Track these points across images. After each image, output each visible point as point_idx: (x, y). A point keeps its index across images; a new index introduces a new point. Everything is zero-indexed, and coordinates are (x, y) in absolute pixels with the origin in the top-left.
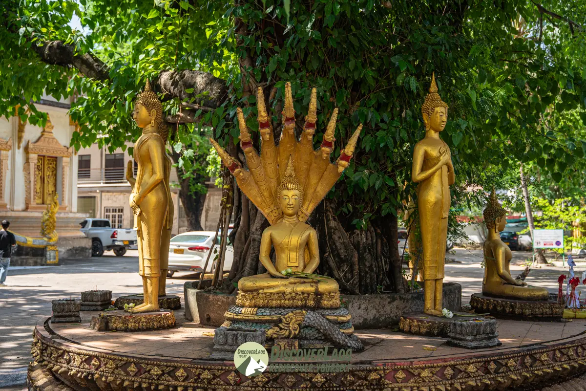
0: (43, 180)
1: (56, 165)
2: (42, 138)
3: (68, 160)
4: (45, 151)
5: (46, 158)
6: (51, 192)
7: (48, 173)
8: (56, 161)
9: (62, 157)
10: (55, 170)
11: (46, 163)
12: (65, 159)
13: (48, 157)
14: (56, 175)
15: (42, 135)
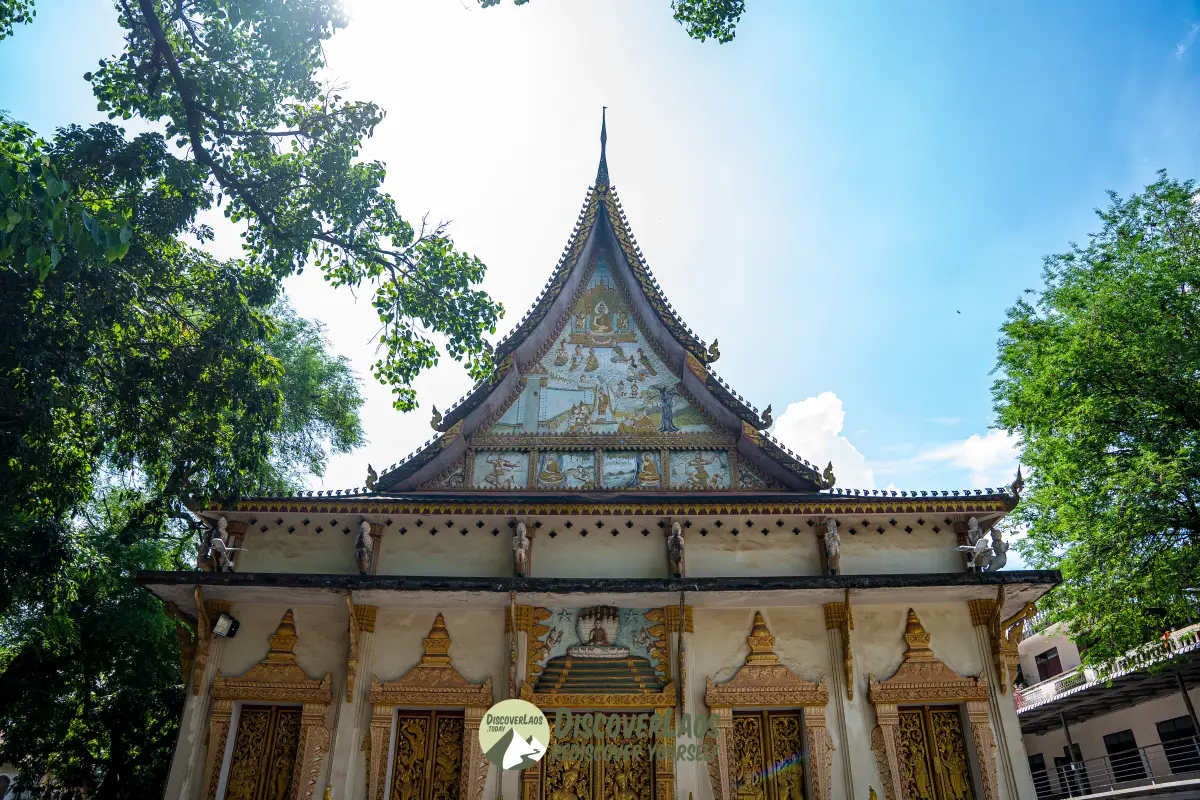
1: (960, 725)
2: (906, 665)
3: (984, 706)
8: (958, 715)
9: (966, 701)
12: (973, 707)
13: (934, 707)
15: (906, 659)
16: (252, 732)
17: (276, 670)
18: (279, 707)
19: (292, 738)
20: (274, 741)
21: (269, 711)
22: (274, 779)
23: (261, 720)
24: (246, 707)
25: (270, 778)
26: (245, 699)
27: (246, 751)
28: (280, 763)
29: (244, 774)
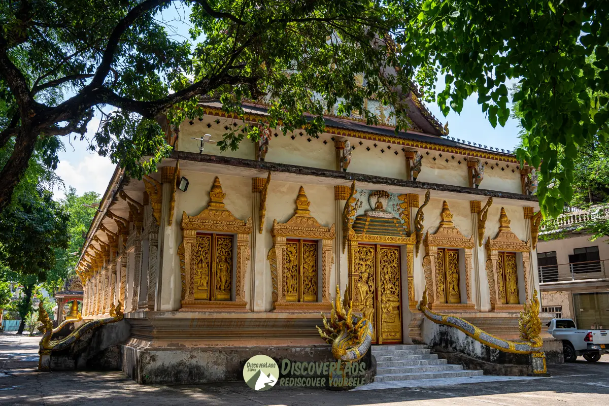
0: (504, 277)
1: (515, 262)
2: (501, 234)
3: (527, 254)
4: (505, 247)
5: (506, 255)
6: (513, 291)
7: (509, 270)
8: (515, 257)
9: (522, 252)
10: (515, 266)
11: (506, 260)
12: (525, 255)
13: (507, 253)
14: (516, 272)
15: (500, 231)
16: (202, 248)
17: (217, 213)
18: (217, 235)
19: (226, 252)
20: (216, 254)
21: (210, 237)
22: (219, 275)
23: (206, 242)
24: (198, 234)
25: (217, 274)
26: (202, 229)
27: (199, 259)
28: (221, 266)
29: (201, 272)
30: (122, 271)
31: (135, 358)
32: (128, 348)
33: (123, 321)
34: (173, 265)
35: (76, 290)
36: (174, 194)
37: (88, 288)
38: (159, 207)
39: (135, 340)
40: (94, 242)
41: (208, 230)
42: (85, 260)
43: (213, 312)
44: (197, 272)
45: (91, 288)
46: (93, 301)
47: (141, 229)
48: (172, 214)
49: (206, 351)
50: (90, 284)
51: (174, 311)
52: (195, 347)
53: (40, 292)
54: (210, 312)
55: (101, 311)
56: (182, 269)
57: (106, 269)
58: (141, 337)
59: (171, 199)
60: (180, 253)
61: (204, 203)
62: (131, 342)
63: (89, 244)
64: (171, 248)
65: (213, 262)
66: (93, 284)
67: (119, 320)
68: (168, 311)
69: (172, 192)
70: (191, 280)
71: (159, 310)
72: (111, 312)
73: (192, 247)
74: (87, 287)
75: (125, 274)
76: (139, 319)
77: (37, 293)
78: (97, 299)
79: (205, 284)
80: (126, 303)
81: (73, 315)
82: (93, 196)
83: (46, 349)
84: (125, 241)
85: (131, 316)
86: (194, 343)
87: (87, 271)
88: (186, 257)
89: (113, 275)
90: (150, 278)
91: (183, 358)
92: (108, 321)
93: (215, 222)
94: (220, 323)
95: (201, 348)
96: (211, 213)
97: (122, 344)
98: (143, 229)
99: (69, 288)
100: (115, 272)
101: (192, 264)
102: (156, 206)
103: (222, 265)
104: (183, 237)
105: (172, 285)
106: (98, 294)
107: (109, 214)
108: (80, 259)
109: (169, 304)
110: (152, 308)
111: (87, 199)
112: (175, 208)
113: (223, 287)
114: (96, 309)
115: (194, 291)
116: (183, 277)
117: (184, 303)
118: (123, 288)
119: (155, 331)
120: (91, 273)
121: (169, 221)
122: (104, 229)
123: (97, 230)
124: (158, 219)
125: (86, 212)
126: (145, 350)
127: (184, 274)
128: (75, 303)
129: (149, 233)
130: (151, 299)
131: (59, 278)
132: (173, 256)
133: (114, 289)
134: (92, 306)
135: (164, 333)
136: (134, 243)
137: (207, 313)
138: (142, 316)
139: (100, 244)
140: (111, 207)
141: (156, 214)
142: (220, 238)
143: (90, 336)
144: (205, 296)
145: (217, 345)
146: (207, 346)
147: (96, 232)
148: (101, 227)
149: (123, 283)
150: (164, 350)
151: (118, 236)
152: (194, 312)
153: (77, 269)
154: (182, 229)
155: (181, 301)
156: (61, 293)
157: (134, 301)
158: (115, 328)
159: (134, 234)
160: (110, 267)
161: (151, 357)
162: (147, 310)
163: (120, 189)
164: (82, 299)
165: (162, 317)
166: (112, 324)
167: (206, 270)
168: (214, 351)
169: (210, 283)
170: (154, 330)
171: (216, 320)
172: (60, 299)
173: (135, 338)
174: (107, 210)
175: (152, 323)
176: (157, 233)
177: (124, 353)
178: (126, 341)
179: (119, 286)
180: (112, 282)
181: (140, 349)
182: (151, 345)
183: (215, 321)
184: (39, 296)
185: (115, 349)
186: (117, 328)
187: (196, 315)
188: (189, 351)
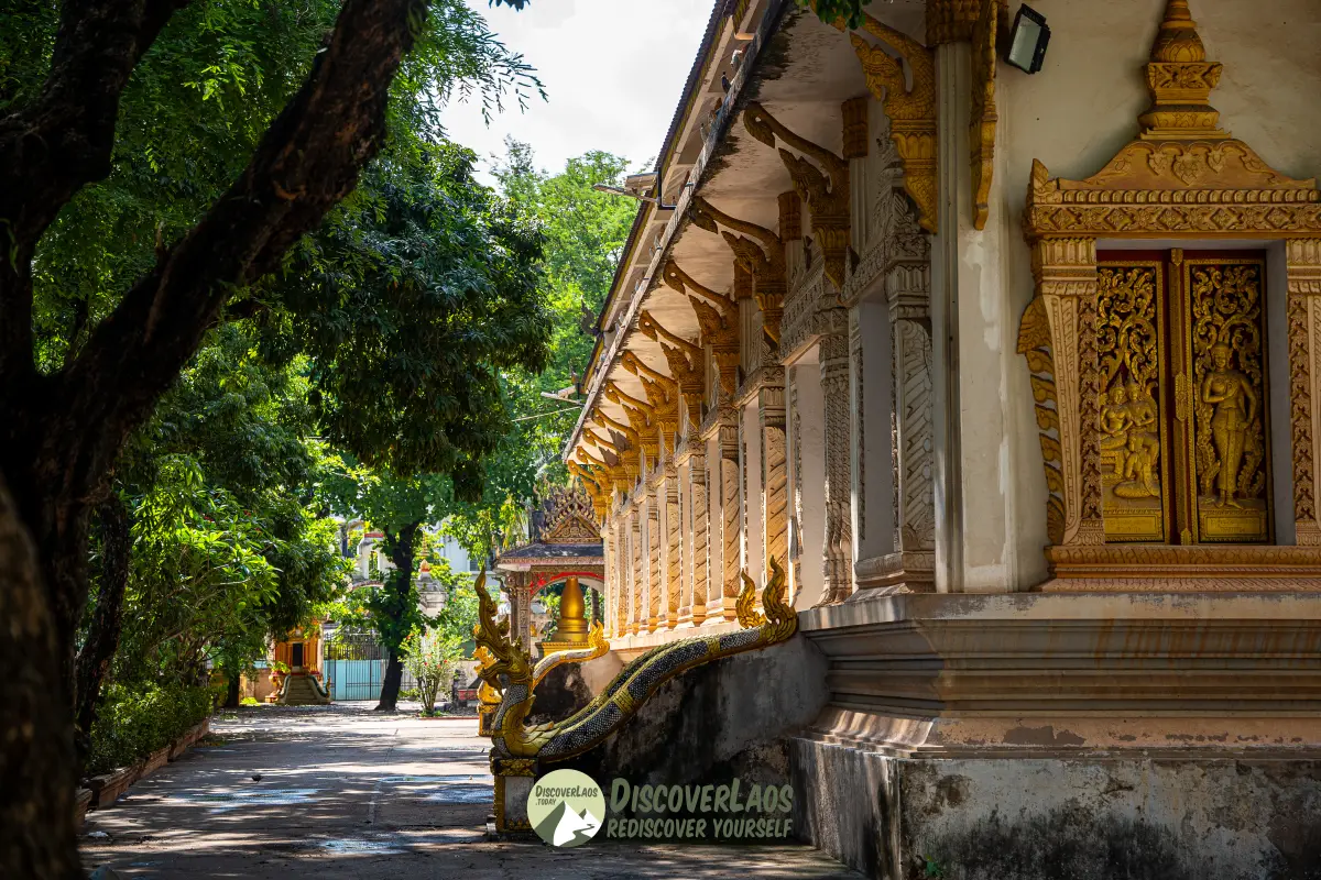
16: (1124, 317)
17: (1188, 157)
18: (1188, 254)
19: (1232, 329)
20: (1187, 339)
21: (1158, 264)
22: (1207, 431)
23: (1142, 291)
24: (1102, 255)
25: (1196, 429)
26: (1124, 233)
27: (1115, 365)
28: (1213, 393)
29: (1126, 421)
30: (768, 443)
31: (873, 789)
32: (833, 754)
33: (798, 642)
34: (1003, 398)
35: (570, 541)
36: (990, 88)
37: (622, 531)
38: (926, 153)
39: (859, 716)
40: (638, 342)
41: (1149, 233)
42: (603, 419)
43: (1198, 595)
44: (1109, 421)
45: (636, 528)
46: (646, 576)
47: (842, 259)
48: (985, 173)
49: (1173, 764)
50: (627, 513)
51: (1019, 591)
52: (1126, 745)
53: (439, 554)
54: (1182, 595)
55: (685, 612)
56: (1045, 413)
57: (697, 444)
58: (887, 704)
59: (979, 112)
60: (1032, 340)
61: (1121, 117)
62: (840, 726)
63: (619, 349)
64: (991, 325)
65: (1179, 378)
66: (644, 513)
67: (781, 639)
68: (998, 593)
69: (979, 81)
70: (1084, 454)
71: (957, 592)
72: (742, 611)
73: (1081, 313)
74: (616, 527)
75: (780, 456)
76: (877, 630)
77: (430, 559)
78: (664, 566)
79: (1147, 473)
80: (798, 569)
81: (569, 636)
82: (602, 168)
83: (515, 756)
84: (775, 317)
85: (832, 620)
86: (1119, 728)
87: (613, 462)
88: (1058, 360)
89: (728, 464)
90: (906, 458)
91: (1077, 793)
92: (739, 643)
93: (1177, 198)
94: (1227, 644)
95: (1153, 751)
96: (1157, 156)
97: (799, 735)
98: (856, 260)
99: (545, 534)
100: (733, 454)
101: (1086, 389)
102: (912, 149)
103: (1220, 388)
104: (1037, 276)
105: (1005, 483)
106: (666, 547)
107: (701, 214)
108: (581, 417)
109: (998, 562)
110: (924, 581)
111: (581, 183)
112: (998, 152)
113: (1228, 486)
114: (663, 608)
115: (1102, 508)
116: (1050, 448)
117: (1064, 555)
118: (780, 512)
119: (948, 679)
120: (628, 468)
121: (976, 207)
122: (680, 281)
123: (651, 287)
124: (922, 199)
125: (583, 235)
126: (912, 755)
127: (1052, 433)
128: (573, 590)
129: (889, 270)
130: (917, 543)
131: (504, 498)
132: (1003, 359)
133: (736, 522)
134: (646, 596)
135: (987, 684)
136: (816, 321)
137: (1168, 598)
138: (888, 614)
139: (663, 345)
140: (708, 186)
141: (915, 186)
142: (1202, 268)
143: (672, 701)
144: (1150, 523)
145: (1222, 739)
146: (1180, 743)
147: (646, 296)
148: (667, 270)
149: (775, 492)
150: (992, 755)
151: (735, 304)
152: (1109, 593)
153: (573, 456)
154: (1032, 240)
155: (1046, 549)
156: (517, 554)
157: (835, 563)
158: (768, 671)
159: (812, 286)
160: (713, 434)
161: (940, 785)
162: (902, 588)
163: (748, 100)
164: (598, 573)
165: (973, 615)
166: (756, 654)
167: (1145, 410)
168: (1212, 766)
169: (1169, 469)
170: (942, 673)
171: (1210, 628)
172: (518, 577)
173: (856, 710)
174: (694, 197)
175: (933, 643)
176: (925, 264)
177: (814, 772)
178: (818, 722)
179: (760, 505)
180: (727, 494)
181: (888, 752)
182: (934, 736)
183: (1205, 635)
184: (436, 571)
185: (775, 756)
186: (776, 672)
187: (1119, 607)
188: (1098, 759)
